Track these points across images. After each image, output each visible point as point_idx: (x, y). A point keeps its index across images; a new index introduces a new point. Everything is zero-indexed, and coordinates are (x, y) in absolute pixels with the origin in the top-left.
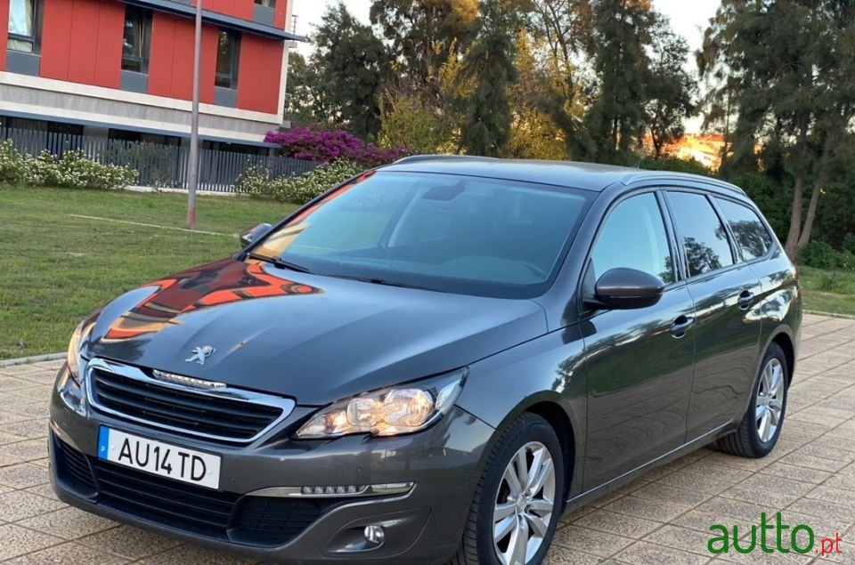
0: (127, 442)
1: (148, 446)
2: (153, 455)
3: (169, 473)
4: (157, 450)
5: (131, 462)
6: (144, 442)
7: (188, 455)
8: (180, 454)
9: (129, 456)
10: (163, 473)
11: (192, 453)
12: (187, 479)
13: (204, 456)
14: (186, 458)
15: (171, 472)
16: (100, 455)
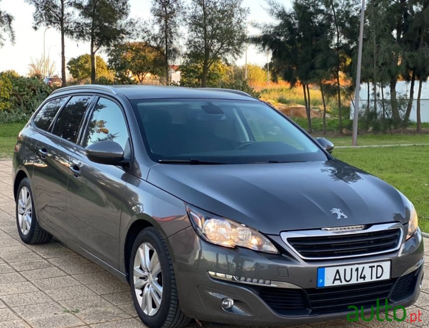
0: (338, 272)
1: (352, 269)
2: (354, 273)
3: (364, 280)
4: (357, 270)
5: (341, 282)
6: (348, 268)
7: (374, 266)
8: (370, 267)
9: (340, 279)
10: (361, 281)
11: (376, 264)
12: (374, 279)
13: (382, 264)
14: (373, 268)
15: (366, 279)
16: (319, 286)
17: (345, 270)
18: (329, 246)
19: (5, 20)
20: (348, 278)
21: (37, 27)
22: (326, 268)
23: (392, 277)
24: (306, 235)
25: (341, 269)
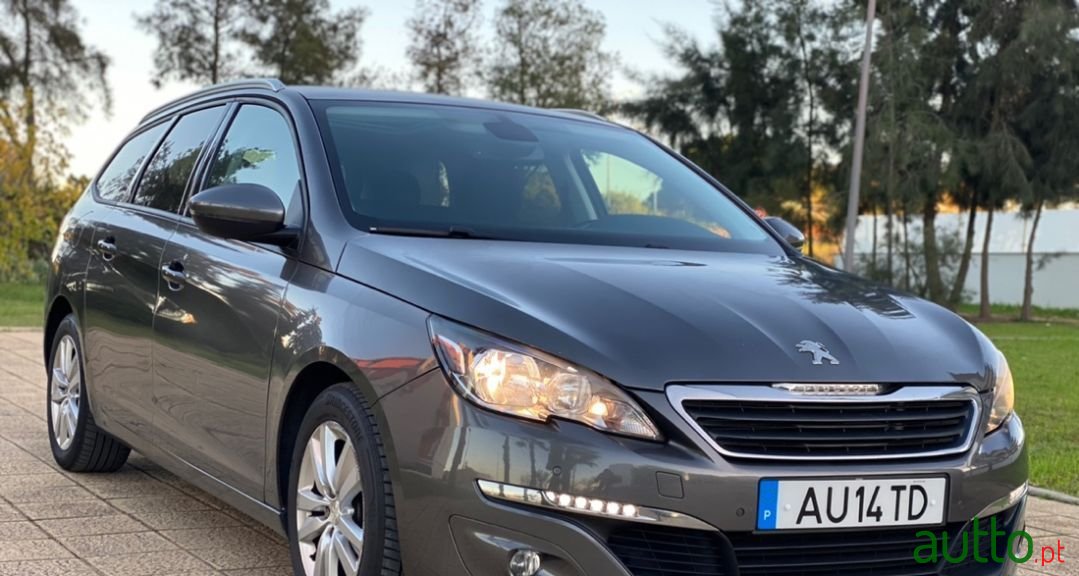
0: (811, 493)
1: (847, 489)
2: (854, 501)
3: (878, 520)
4: (861, 492)
5: (819, 521)
6: (838, 487)
7: (904, 488)
8: (894, 488)
9: (816, 513)
10: (869, 522)
11: (908, 483)
12: (904, 521)
13: (925, 483)
14: (902, 492)
15: (881, 518)
16: (760, 526)
17: (830, 490)
18: (790, 428)
19: (93, 65)
20: (837, 512)
21: (162, 81)
22: (781, 483)
23: (949, 520)
24: (732, 394)
25: (821, 488)
